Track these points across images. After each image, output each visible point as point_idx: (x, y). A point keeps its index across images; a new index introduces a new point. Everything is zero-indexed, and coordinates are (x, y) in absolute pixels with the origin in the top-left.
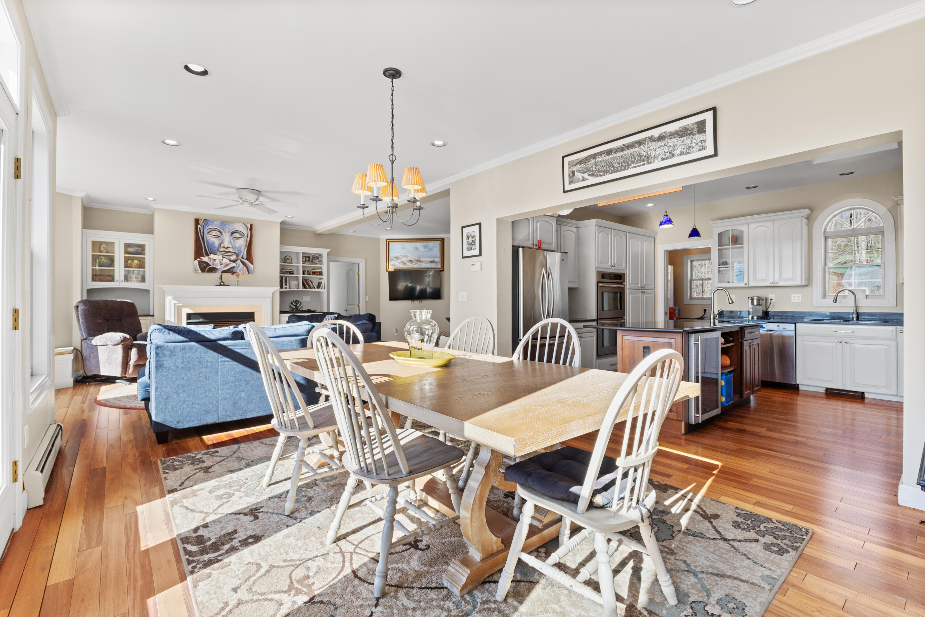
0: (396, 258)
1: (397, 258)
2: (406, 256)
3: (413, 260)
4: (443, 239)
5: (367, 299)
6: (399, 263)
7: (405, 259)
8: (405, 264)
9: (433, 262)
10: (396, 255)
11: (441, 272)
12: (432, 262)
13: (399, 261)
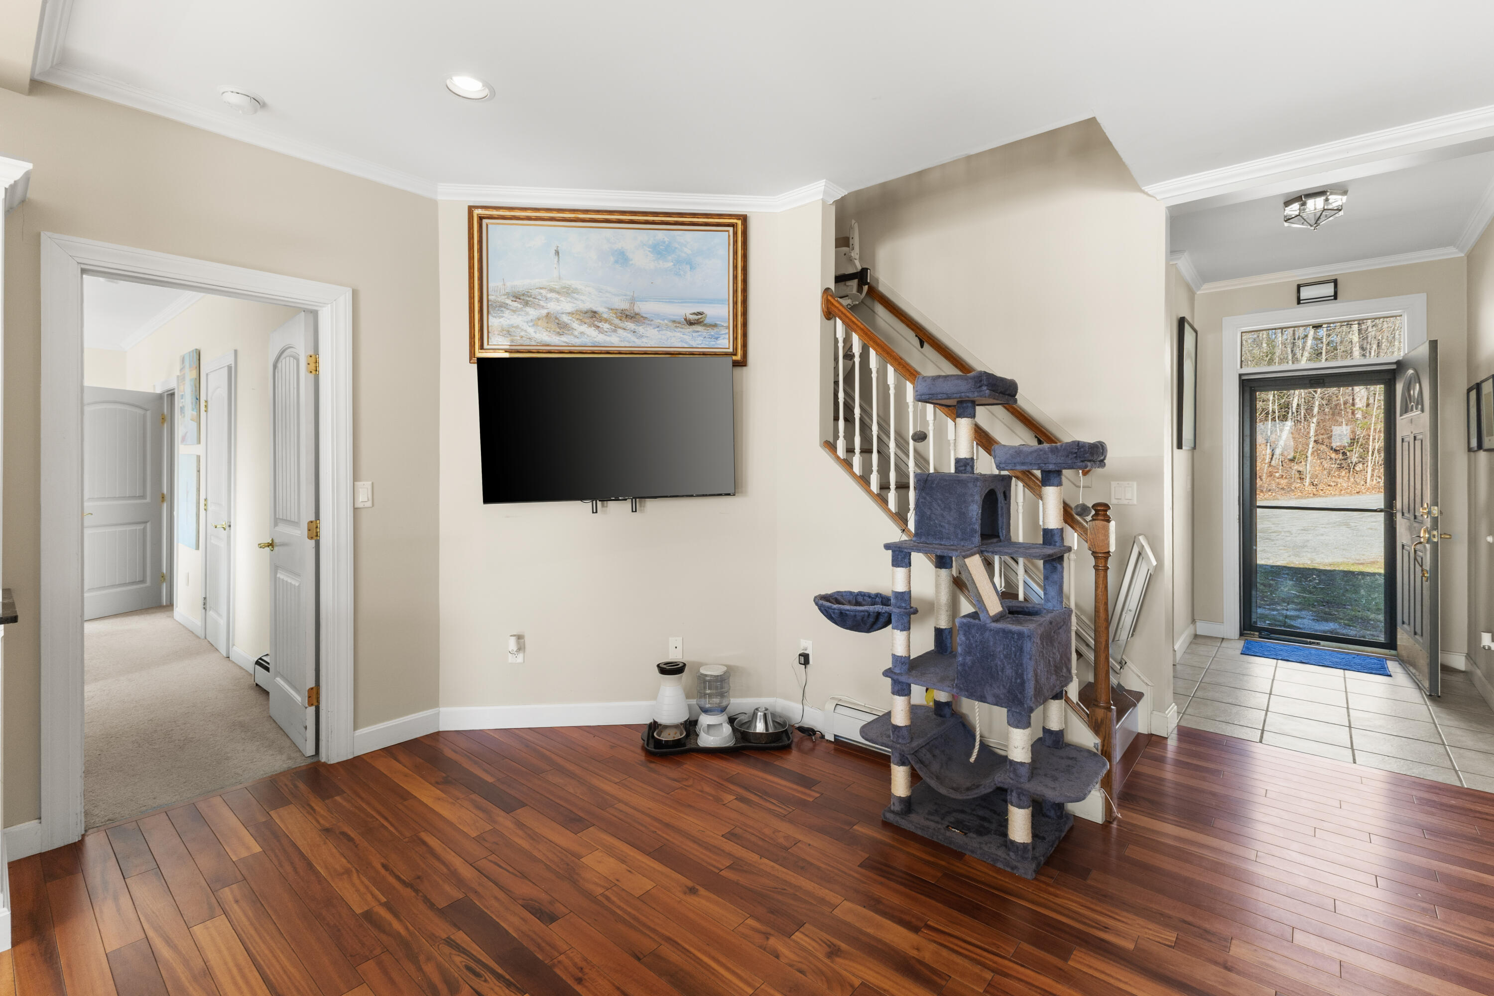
0: (517, 297)
1: (522, 298)
2: (568, 292)
3: (600, 309)
4: (744, 219)
5: (363, 497)
6: (535, 322)
7: (562, 306)
8: (563, 328)
9: (695, 321)
10: (520, 283)
11: (738, 370)
12: (691, 323)
13: (533, 313)
